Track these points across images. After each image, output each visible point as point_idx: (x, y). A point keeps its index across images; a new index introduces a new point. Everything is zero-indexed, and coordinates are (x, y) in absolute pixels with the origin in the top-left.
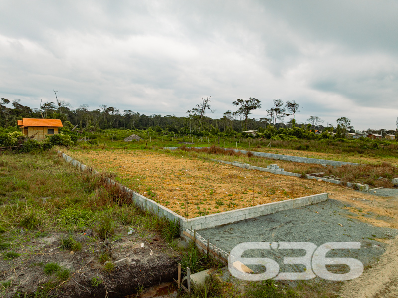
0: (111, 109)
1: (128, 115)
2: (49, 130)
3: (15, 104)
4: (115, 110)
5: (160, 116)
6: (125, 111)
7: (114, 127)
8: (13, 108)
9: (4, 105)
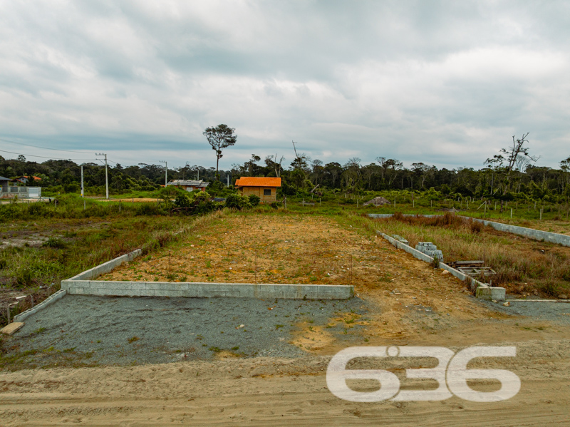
0: (391, 162)
1: (417, 170)
2: (265, 190)
3: (268, 161)
4: (397, 163)
5: (472, 169)
6: (413, 164)
7: (395, 187)
8: (265, 165)
9: (255, 163)
